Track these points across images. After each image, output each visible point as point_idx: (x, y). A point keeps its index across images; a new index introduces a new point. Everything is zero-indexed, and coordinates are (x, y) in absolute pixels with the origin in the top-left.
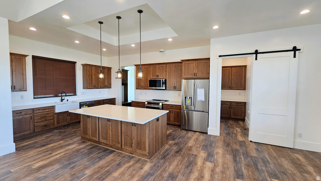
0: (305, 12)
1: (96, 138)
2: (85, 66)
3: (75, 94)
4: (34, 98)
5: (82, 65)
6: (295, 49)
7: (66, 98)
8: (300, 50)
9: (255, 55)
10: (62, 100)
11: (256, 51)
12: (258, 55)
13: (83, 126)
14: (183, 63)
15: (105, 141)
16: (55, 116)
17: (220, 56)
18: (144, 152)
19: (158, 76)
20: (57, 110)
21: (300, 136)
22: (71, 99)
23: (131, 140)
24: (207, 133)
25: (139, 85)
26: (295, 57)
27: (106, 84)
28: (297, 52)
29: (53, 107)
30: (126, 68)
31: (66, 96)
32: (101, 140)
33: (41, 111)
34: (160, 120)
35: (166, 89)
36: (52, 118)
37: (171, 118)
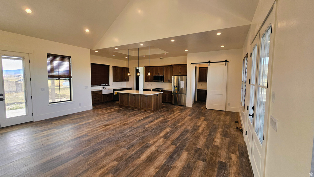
0: (222, 46)
1: (127, 105)
2: (114, 68)
3: (109, 85)
4: (92, 86)
5: (112, 67)
6: (226, 61)
7: (105, 87)
8: (228, 61)
9: (208, 63)
10: (103, 88)
11: (209, 61)
12: (210, 63)
13: (120, 99)
14: (173, 67)
15: (132, 106)
16: (102, 96)
17: (192, 63)
18: (151, 109)
19: (159, 74)
20: (103, 93)
21: (229, 104)
22: (107, 87)
23: (145, 104)
24: (185, 106)
25: (147, 79)
26: (226, 65)
27: (126, 78)
28: (227, 63)
29: (101, 91)
30: (137, 68)
31: (106, 85)
32: (130, 106)
33: (97, 93)
34: (158, 95)
35: (163, 82)
36: (101, 97)
37: (166, 98)
